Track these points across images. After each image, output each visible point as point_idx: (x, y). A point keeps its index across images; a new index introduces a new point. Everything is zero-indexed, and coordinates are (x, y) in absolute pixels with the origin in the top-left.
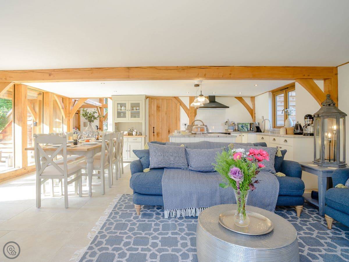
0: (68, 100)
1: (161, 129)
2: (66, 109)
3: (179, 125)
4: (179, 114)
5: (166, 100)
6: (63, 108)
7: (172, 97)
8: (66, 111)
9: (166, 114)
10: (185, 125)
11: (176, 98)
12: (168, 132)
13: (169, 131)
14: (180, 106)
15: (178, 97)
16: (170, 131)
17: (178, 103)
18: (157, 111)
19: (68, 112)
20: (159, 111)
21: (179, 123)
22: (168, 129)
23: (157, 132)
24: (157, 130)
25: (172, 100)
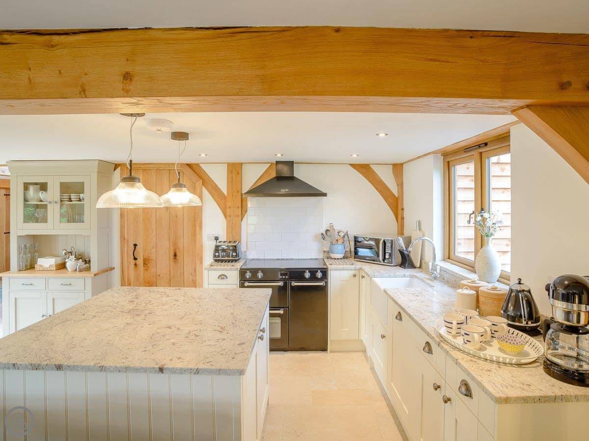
1: (154, 250)
3: (201, 238)
7: (183, 164)
9: (167, 209)
10: (216, 239)
11: (193, 167)
12: (172, 257)
13: (175, 255)
14: (204, 188)
16: (178, 254)
21: (201, 234)
22: (172, 248)
23: (145, 257)
24: (145, 251)
25: (184, 171)
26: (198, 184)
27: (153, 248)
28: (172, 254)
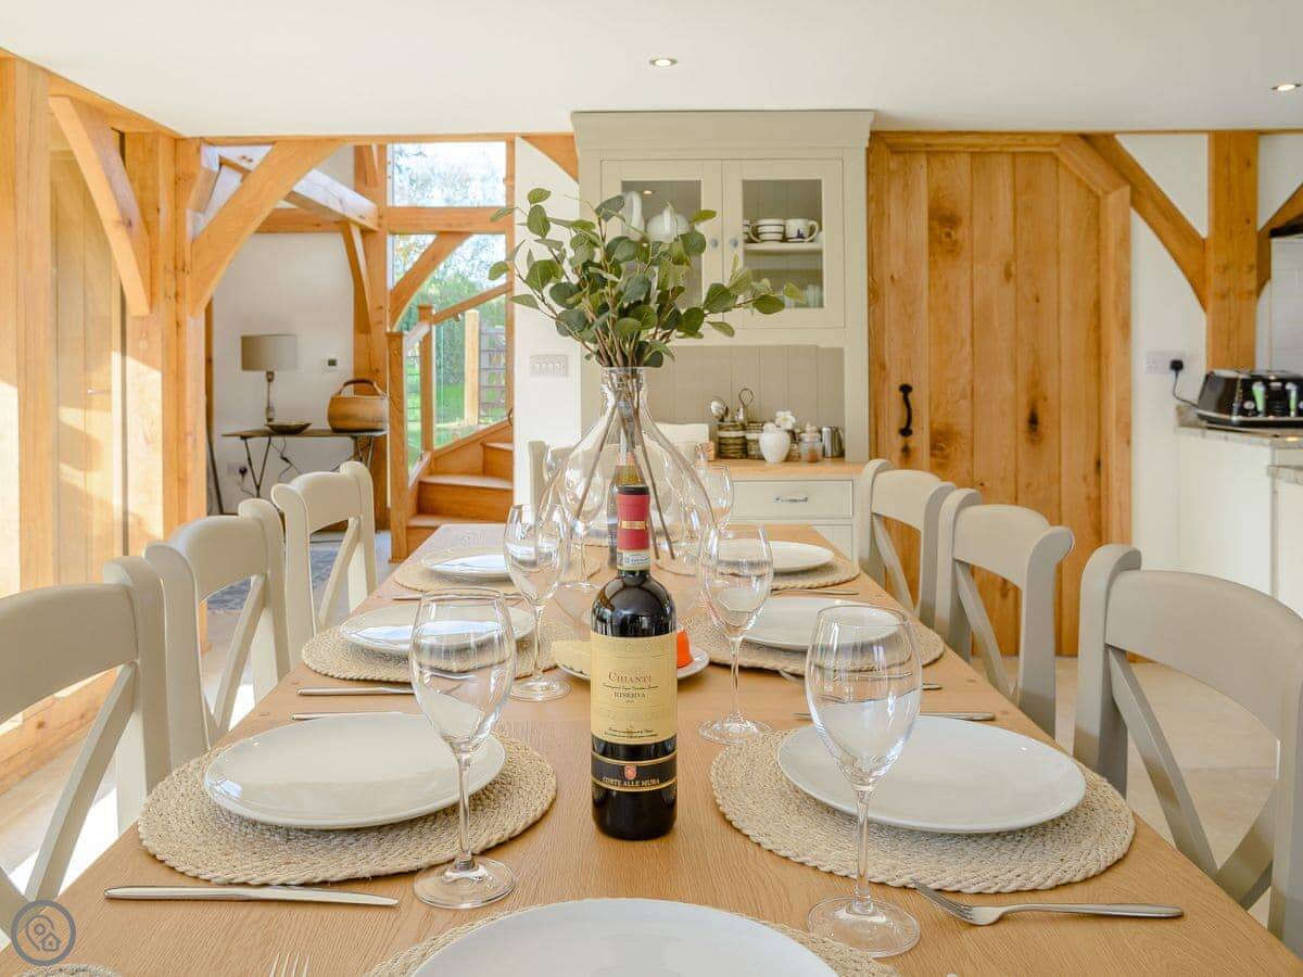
0: (164, 151)
1: (965, 404)
2: (150, 227)
3: (1126, 371)
4: (1125, 279)
5: (1006, 161)
6: (130, 224)
7: (1070, 135)
8: (153, 252)
9: (1008, 275)
10: (1177, 366)
11: (1099, 144)
12: (1023, 425)
13: (1033, 421)
14: (1133, 213)
15: (1109, 137)
16: (1043, 417)
17: (1116, 187)
18: (931, 253)
19: (164, 259)
20: (953, 250)
21: (1126, 351)
22: (1023, 400)
23: (936, 425)
24: (938, 407)
25: (1063, 159)
26: (1118, 198)
27: (963, 396)
28: (1024, 414)
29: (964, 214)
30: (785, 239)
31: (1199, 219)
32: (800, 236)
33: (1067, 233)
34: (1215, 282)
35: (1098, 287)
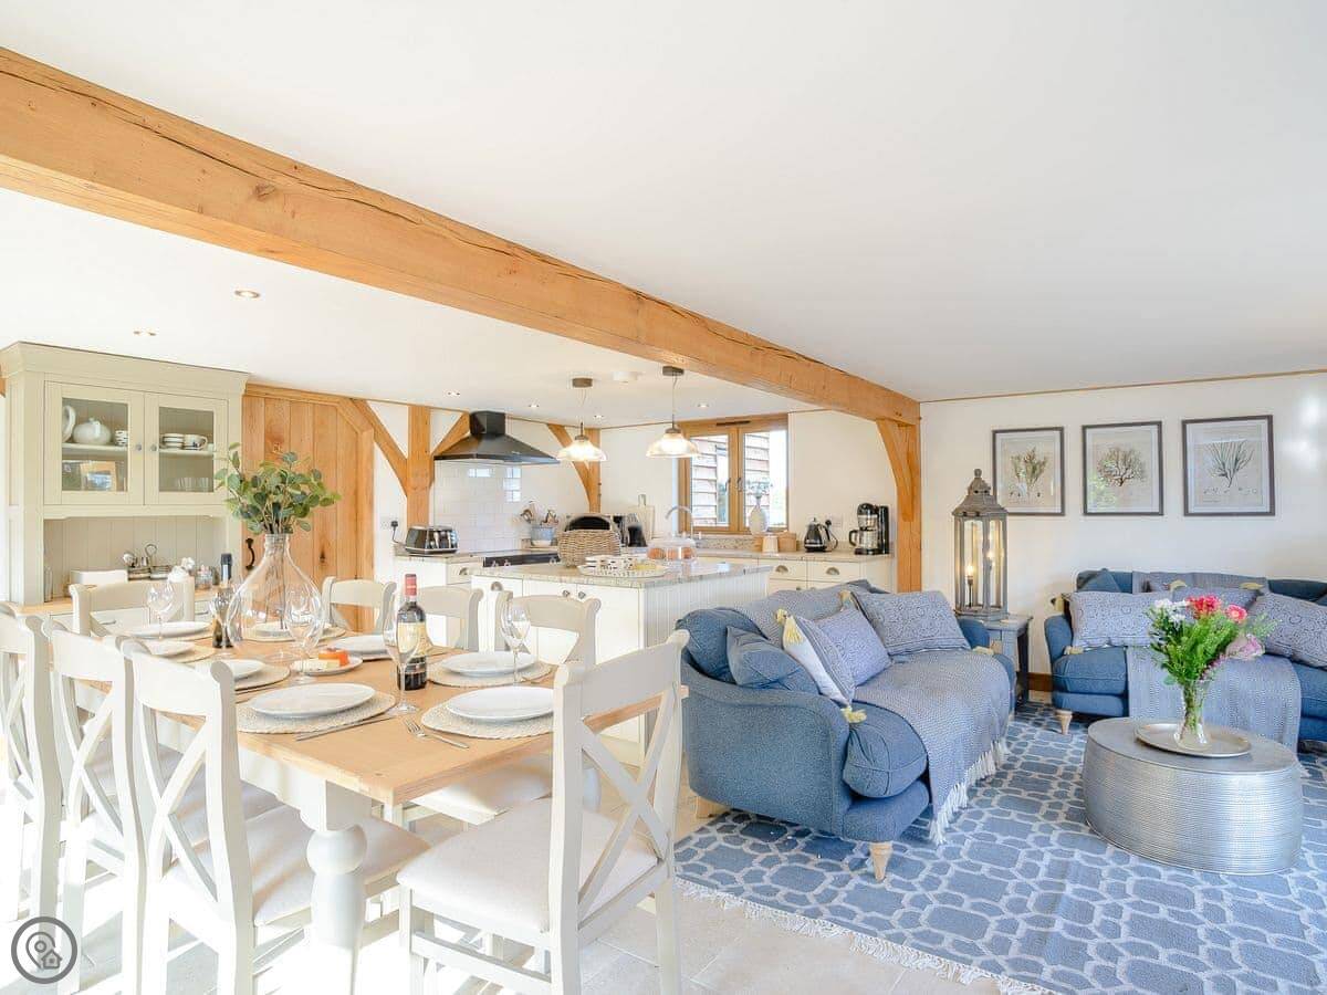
3: (371, 527)
4: (371, 478)
5: (310, 408)
7: (345, 398)
10: (395, 524)
11: (359, 404)
12: (317, 558)
13: (323, 557)
15: (364, 401)
16: (327, 555)
17: (367, 429)
18: (266, 459)
21: (371, 517)
22: (318, 546)
25: (340, 411)
26: (367, 435)
28: (318, 553)
29: (285, 436)
30: (183, 447)
31: (404, 449)
32: (195, 445)
33: (341, 452)
34: (412, 481)
35: (357, 482)
